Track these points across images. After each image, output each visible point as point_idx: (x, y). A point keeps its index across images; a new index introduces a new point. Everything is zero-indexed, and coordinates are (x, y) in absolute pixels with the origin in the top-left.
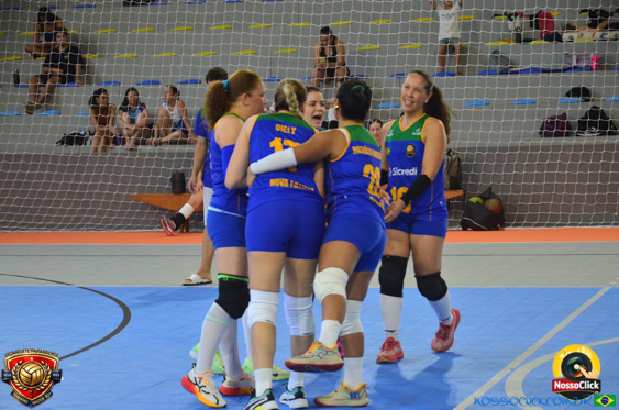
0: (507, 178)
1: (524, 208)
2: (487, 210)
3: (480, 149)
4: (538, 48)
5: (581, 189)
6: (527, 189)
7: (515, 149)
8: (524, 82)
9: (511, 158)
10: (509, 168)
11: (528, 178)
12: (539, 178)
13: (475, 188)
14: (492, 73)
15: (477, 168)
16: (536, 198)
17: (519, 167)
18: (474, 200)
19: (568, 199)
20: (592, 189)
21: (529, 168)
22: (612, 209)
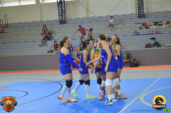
0: (139, 56)
1: (142, 62)
2: (135, 63)
3: (133, 51)
4: (144, 30)
5: (154, 58)
6: (143, 58)
7: (140, 50)
8: (141, 37)
9: (139, 52)
10: (139, 54)
11: (143, 56)
12: (145, 56)
13: (132, 59)
14: (135, 35)
15: (132, 55)
16: (145, 60)
17: (141, 54)
18: (132, 61)
19: (151, 60)
20: (156, 58)
21: (143, 54)
22: (160, 62)
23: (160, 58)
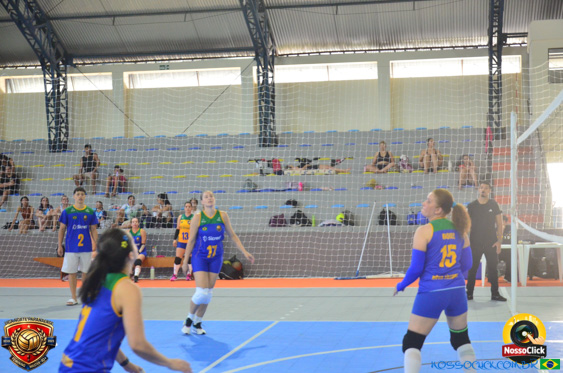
1: (255, 267)
2: (233, 268)
4: (271, 178)
5: (286, 256)
7: (250, 234)
8: (260, 197)
9: (249, 239)
11: (258, 250)
12: (263, 250)
13: (227, 255)
14: (243, 191)
15: (229, 244)
16: (261, 262)
18: (226, 262)
19: (279, 262)
20: (292, 256)
21: (258, 244)
22: (303, 268)
23: (304, 256)
